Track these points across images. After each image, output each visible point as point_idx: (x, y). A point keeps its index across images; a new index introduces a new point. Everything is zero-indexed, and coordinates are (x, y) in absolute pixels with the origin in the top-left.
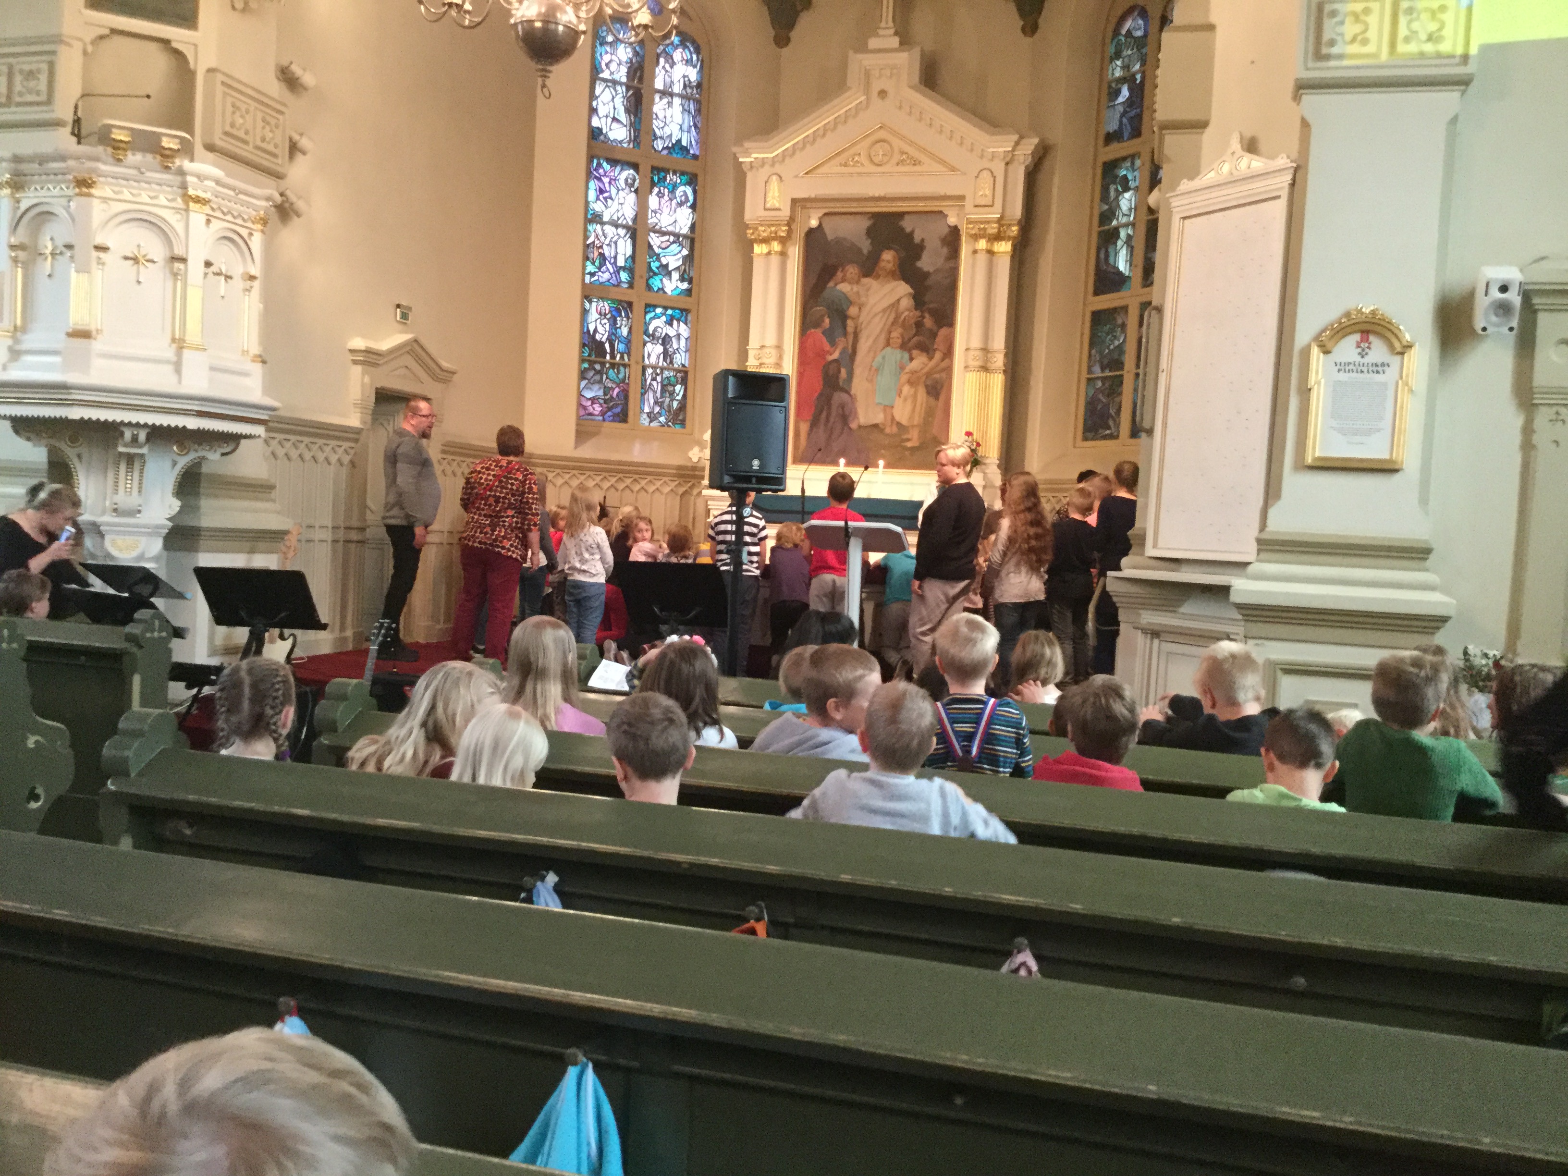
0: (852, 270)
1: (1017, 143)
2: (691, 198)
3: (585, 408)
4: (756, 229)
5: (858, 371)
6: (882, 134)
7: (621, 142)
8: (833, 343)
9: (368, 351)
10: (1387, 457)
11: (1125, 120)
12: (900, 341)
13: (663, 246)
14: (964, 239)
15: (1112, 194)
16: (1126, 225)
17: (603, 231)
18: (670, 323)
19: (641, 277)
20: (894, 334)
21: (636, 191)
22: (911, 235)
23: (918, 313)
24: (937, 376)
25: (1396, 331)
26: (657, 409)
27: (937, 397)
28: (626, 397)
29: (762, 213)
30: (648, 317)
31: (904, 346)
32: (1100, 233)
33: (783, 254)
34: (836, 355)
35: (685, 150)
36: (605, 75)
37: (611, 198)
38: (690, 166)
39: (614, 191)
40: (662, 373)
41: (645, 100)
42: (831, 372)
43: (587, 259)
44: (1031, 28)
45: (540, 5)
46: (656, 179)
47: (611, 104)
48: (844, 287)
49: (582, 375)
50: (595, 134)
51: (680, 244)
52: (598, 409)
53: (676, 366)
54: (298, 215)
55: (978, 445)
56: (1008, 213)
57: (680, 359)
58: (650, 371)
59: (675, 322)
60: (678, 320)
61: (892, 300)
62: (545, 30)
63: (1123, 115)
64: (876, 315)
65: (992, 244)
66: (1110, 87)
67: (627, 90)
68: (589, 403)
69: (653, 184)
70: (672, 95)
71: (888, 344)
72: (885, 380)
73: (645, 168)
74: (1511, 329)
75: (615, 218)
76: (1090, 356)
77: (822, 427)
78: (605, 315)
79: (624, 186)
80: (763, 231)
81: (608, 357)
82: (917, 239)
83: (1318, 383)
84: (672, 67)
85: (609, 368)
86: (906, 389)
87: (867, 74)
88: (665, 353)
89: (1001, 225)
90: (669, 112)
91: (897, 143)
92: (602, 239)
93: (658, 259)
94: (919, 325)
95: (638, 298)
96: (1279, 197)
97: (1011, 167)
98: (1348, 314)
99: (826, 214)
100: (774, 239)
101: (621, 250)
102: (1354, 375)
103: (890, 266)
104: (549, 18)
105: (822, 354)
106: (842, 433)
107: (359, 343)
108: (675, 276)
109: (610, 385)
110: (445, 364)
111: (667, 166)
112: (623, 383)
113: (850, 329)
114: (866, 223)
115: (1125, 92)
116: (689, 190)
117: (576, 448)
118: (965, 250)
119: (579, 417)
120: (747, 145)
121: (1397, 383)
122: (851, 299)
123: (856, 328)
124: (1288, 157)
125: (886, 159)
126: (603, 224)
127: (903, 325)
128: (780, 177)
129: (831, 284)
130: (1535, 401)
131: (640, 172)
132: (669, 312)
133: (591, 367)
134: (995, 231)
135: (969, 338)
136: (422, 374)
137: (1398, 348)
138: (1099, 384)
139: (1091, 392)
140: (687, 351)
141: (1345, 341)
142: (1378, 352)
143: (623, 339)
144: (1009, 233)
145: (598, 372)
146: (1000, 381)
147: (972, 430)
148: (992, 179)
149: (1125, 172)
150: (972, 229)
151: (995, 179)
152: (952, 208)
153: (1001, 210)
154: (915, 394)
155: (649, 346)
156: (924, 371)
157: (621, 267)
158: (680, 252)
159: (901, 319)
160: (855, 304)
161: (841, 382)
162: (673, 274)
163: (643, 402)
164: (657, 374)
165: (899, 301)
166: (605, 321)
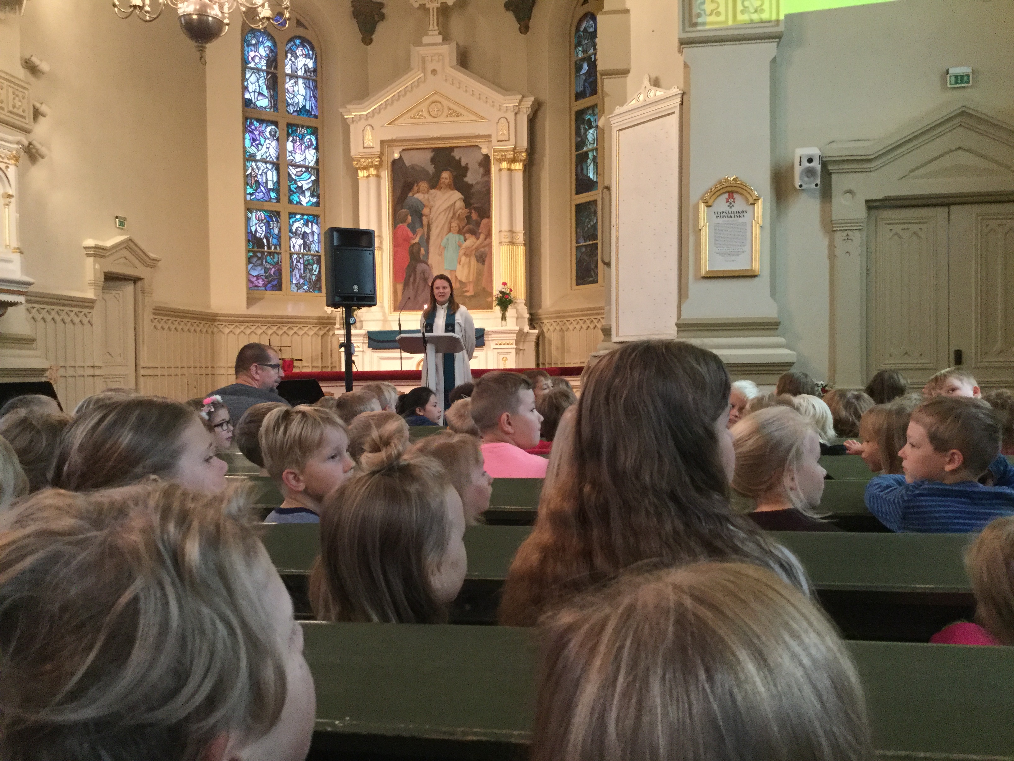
0: (424, 185)
1: (521, 101)
2: (315, 143)
3: (252, 282)
4: (359, 161)
5: (432, 249)
6: (436, 98)
7: (265, 108)
8: (414, 232)
9: (96, 248)
10: (748, 268)
11: (586, 84)
12: (457, 229)
13: (299, 174)
14: (492, 161)
15: (582, 131)
16: (592, 150)
17: (257, 165)
18: (306, 224)
19: (285, 195)
20: (453, 225)
21: (277, 140)
22: (459, 161)
23: (468, 210)
24: (482, 249)
25: (749, 191)
26: (302, 281)
27: (483, 262)
28: (280, 274)
29: (361, 150)
30: (291, 221)
31: (460, 232)
32: (577, 156)
33: (378, 176)
34: (417, 240)
35: (308, 112)
36: (252, 65)
37: (261, 145)
38: (313, 122)
39: (262, 140)
40: (303, 257)
41: (279, 80)
42: (415, 251)
43: (248, 184)
44: (525, 29)
45: (195, 4)
46: (290, 131)
47: (257, 84)
48: (419, 196)
49: (249, 260)
50: (247, 103)
51: (310, 173)
52: (261, 282)
53: (312, 252)
54: (43, 157)
55: (511, 290)
56: (519, 145)
57: (315, 248)
58: (295, 256)
59: (310, 224)
60: (312, 222)
61: (451, 202)
62: (200, 21)
63: (585, 81)
64: (441, 213)
65: (510, 165)
66: (576, 63)
67: (267, 75)
68: (255, 279)
69: (289, 135)
70: (297, 77)
71: (450, 231)
72: (450, 254)
73: (282, 124)
74: (817, 185)
75: (264, 157)
76: (577, 232)
77: (411, 287)
78: (262, 220)
79: (269, 136)
80: (364, 162)
81: (266, 248)
82: (463, 164)
83: (705, 225)
84: (296, 59)
85: (267, 255)
86: (463, 259)
87: (424, 60)
88: (305, 243)
89: (515, 153)
90: (296, 88)
91: (445, 102)
92: (257, 171)
93: (296, 183)
94: (469, 218)
95: (284, 208)
96: (673, 113)
97: (518, 116)
98: (720, 183)
99: (403, 150)
100: (371, 166)
101: (270, 177)
102: (726, 219)
103: (447, 181)
104: (202, 13)
105: (407, 239)
106: (424, 290)
107: (90, 242)
108: (308, 194)
109: (268, 267)
110: (152, 255)
111: (296, 122)
112: (278, 264)
113: (425, 222)
114: (430, 155)
115: (586, 67)
116: (313, 138)
117: (247, 308)
118: (494, 169)
119: (249, 289)
120: (349, 107)
121: (752, 222)
122: (424, 203)
123: (429, 221)
124: (678, 87)
125: (439, 113)
126: (256, 161)
127: (459, 218)
128: (372, 127)
129: (410, 194)
130: (835, 229)
131: (279, 126)
132: (305, 217)
133: (255, 255)
134: (512, 156)
135: (500, 224)
136: (136, 262)
137: (751, 201)
138: (584, 250)
139: (579, 255)
140: (319, 242)
141: (720, 198)
142: (739, 204)
143: (275, 236)
144: (520, 157)
145: (259, 258)
146: (522, 250)
147: (506, 282)
148: (507, 124)
149: (589, 117)
150: (497, 155)
151: (509, 125)
152: (484, 143)
153: (514, 144)
154: (470, 262)
155: (294, 240)
156: (474, 247)
157: (270, 189)
158: (310, 178)
159: (457, 215)
160: (427, 207)
161: (421, 257)
162: (306, 192)
163: (291, 276)
164: (300, 258)
165: (455, 203)
166: (262, 224)
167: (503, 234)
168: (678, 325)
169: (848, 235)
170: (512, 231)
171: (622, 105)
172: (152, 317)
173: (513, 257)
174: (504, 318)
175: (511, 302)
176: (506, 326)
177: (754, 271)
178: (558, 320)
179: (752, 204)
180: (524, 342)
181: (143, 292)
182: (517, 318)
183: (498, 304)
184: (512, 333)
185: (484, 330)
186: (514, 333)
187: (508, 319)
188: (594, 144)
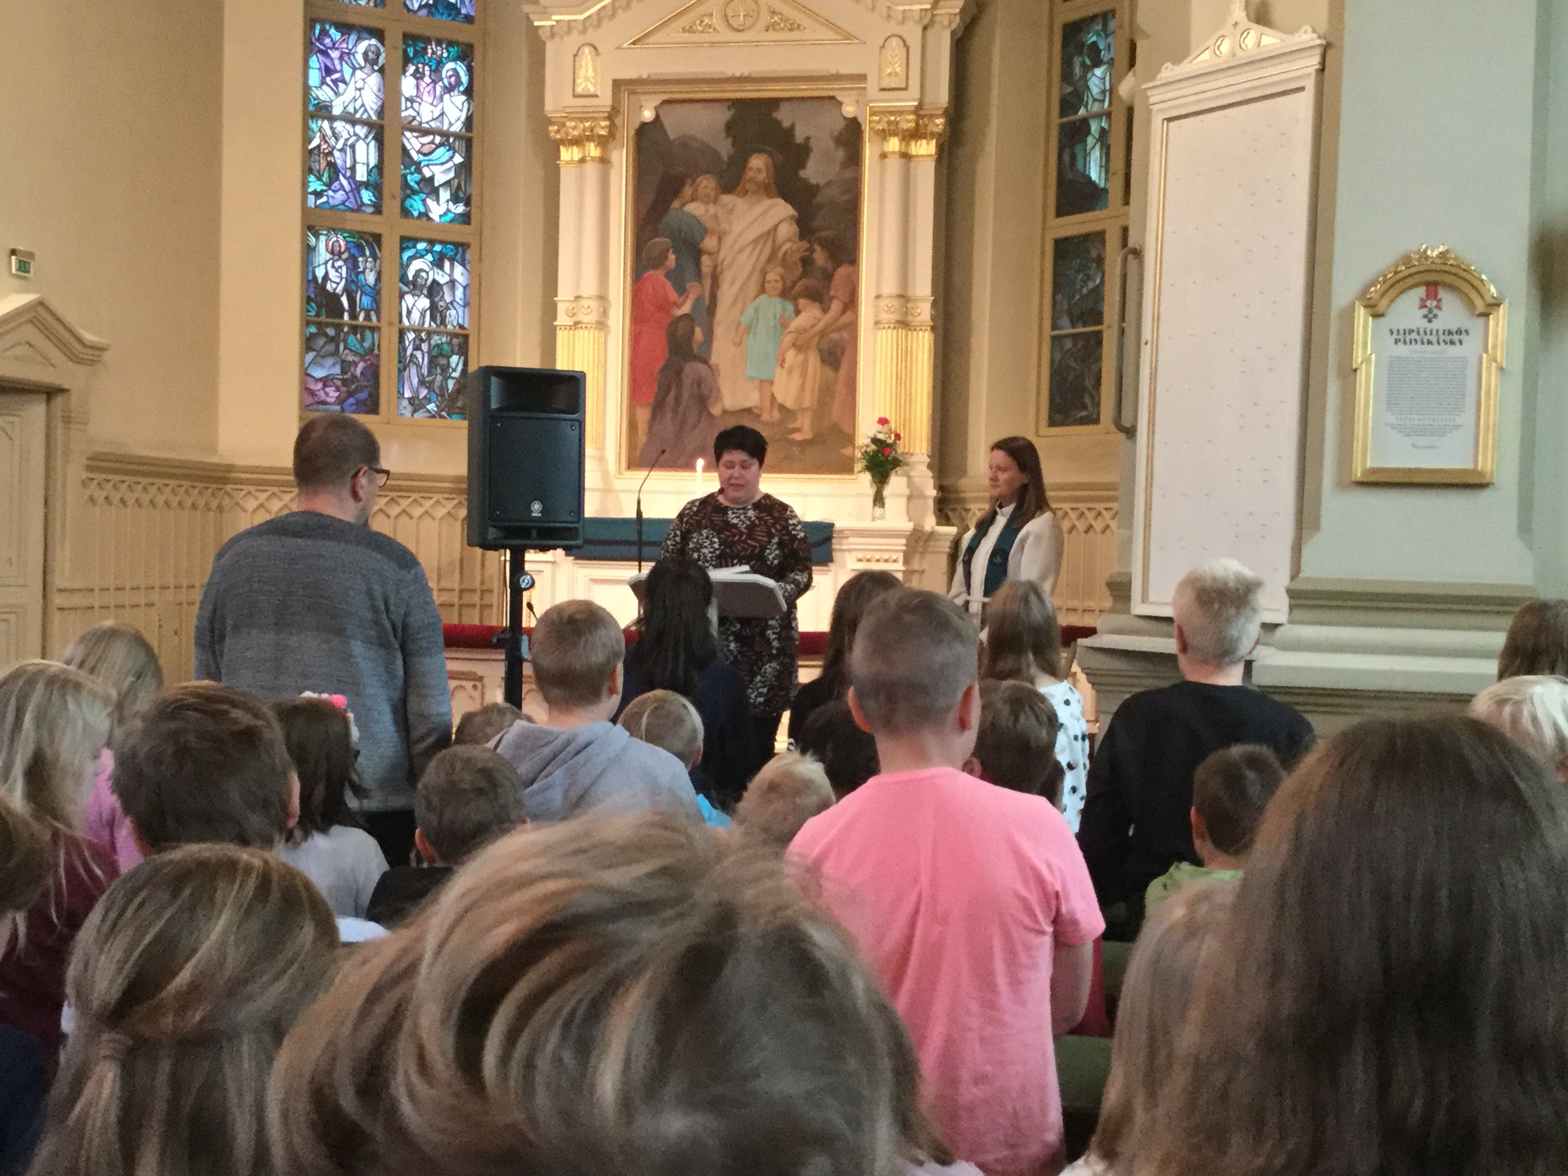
0: (707, 184)
2: (465, 79)
3: (312, 393)
4: (564, 125)
5: (719, 331)
8: (682, 291)
10: (1469, 465)
12: (780, 285)
13: (426, 149)
14: (867, 137)
15: (1078, 71)
16: (1098, 116)
17: (332, 129)
18: (438, 263)
19: (394, 197)
20: (771, 276)
21: (381, 71)
22: (790, 132)
23: (805, 245)
24: (835, 336)
25: (1477, 283)
26: (423, 392)
28: (376, 376)
29: (569, 101)
30: (406, 255)
31: (785, 294)
32: (1062, 126)
33: (604, 161)
34: (686, 309)
35: (452, 8)
37: (344, 81)
38: (464, 33)
39: (347, 71)
40: (429, 338)
42: (680, 332)
43: (311, 171)
46: (411, 52)
48: (695, 209)
49: (308, 344)
51: (451, 148)
52: (333, 394)
53: (450, 327)
55: (898, 437)
56: (929, 99)
57: (455, 317)
58: (411, 336)
59: (447, 264)
60: (452, 260)
61: (769, 225)
64: (742, 250)
65: (908, 145)
68: (320, 385)
69: (407, 60)
71: (762, 290)
72: (760, 343)
73: (394, 36)
75: (351, 109)
76: (1054, 303)
77: (669, 415)
78: (340, 253)
79: (362, 62)
80: (574, 129)
81: (346, 316)
82: (799, 138)
83: (1367, 360)
85: (348, 333)
86: (791, 356)
88: (433, 307)
89: (919, 117)
92: (332, 141)
93: (419, 170)
94: (807, 262)
95: (389, 228)
96: (1301, 89)
97: (930, 33)
98: (1406, 260)
99: (665, 102)
100: (590, 139)
101: (361, 156)
102: (1419, 347)
103: (762, 176)
105: (664, 307)
106: (699, 421)
108: (445, 195)
109: (350, 358)
110: (89, 337)
111: (427, 32)
112: (372, 354)
113: (706, 268)
114: (722, 115)
116: (462, 69)
118: (869, 152)
119: (304, 408)
120: (545, 2)
121: (1481, 358)
122: (707, 225)
123: (715, 267)
124: (1314, 31)
125: (749, 23)
126: (332, 119)
127: (784, 262)
128: (596, 49)
129: (676, 204)
131: (386, 42)
132: (438, 248)
133: (321, 333)
134: (912, 125)
135: (878, 284)
136: (55, 355)
137: (1480, 307)
138: (1069, 344)
139: (1058, 356)
140: (466, 305)
141: (1406, 296)
142: (1451, 313)
143: (368, 290)
144: (931, 128)
145: (331, 340)
146: (926, 342)
147: (888, 417)
148: (904, 50)
149: (1094, 38)
150: (879, 122)
151: (908, 51)
152: (848, 92)
153: (918, 96)
154: (805, 363)
155: (409, 299)
156: (816, 329)
157: (362, 183)
158: (451, 158)
159: (781, 253)
160: (713, 233)
161: (695, 347)
162: (441, 191)
163: (401, 382)
164: (422, 341)
165: (776, 227)
166: (340, 263)
167: (883, 303)
168: (1292, 594)
170: (904, 297)
171: (1178, 61)
172: (85, 475)
173: (905, 355)
174: (879, 500)
175: (896, 463)
176: (882, 517)
177: (1482, 474)
179: (1482, 315)
180: (922, 555)
181: (67, 420)
182: (910, 498)
183: (868, 468)
184: (896, 536)
185: (831, 526)
186: (901, 535)
187: (887, 501)
188: (1103, 101)
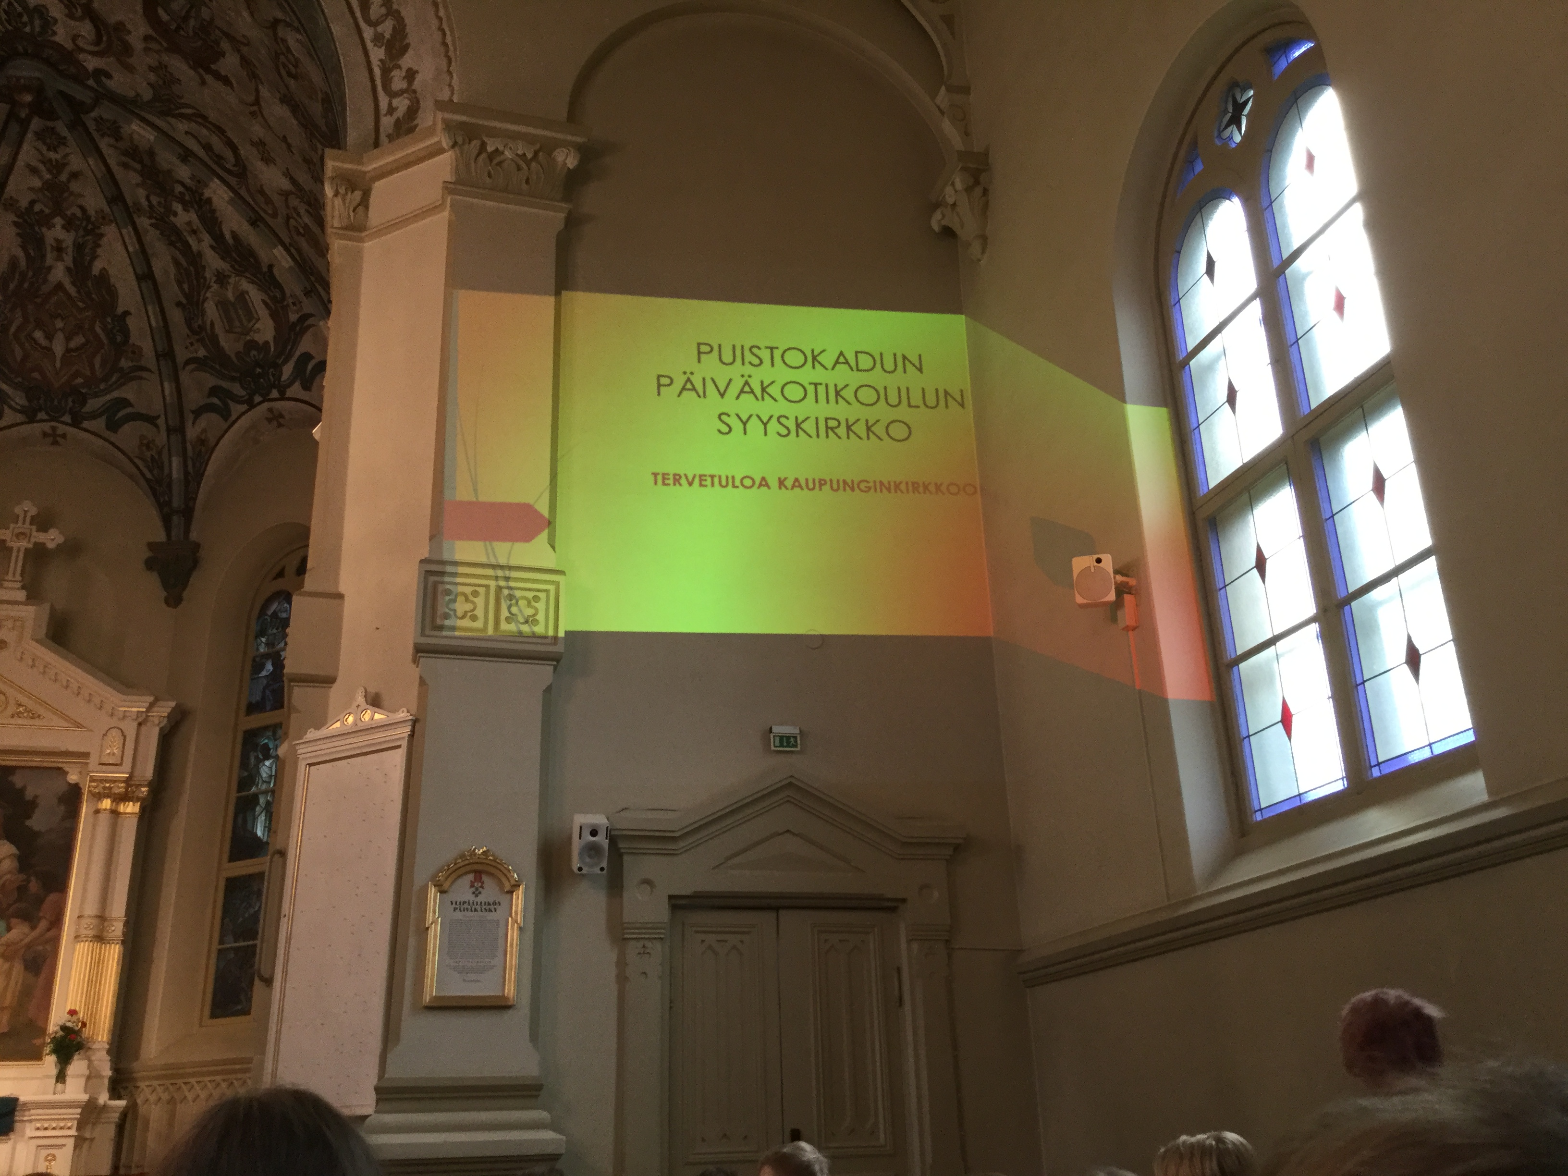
1: (151, 706)
10: (498, 993)
11: (268, 692)
15: (253, 761)
16: (265, 793)
22: (22, 791)
24: (40, 948)
25: (506, 871)
27: (37, 974)
32: (239, 799)
44: (174, 600)
55: (84, 1025)
56: (138, 773)
63: (265, 688)
65: (117, 804)
66: (254, 660)
74: (602, 869)
76: (222, 925)
82: (29, 796)
83: (435, 922)
89: (129, 785)
91: (14, 695)
96: (399, 747)
97: (144, 729)
98: (462, 856)
102: (469, 913)
115: (269, 667)
121: (508, 919)
124: (408, 712)
127: (3, 890)
130: (626, 936)
134: (122, 790)
135: (81, 907)
137: (507, 887)
138: (231, 955)
139: (222, 964)
141: (460, 881)
142: (490, 891)
144: (138, 794)
146: (117, 951)
147: (77, 1009)
148: (122, 738)
149: (266, 741)
150: (95, 787)
151: (125, 740)
152: (73, 765)
153: (130, 770)
154: (11, 969)
156: (23, 943)
167: (85, 922)
168: (377, 1089)
169: (644, 947)
170: (102, 918)
171: (318, 727)
173: (97, 964)
174: (61, 1077)
175: (80, 1047)
176: (63, 1092)
177: (507, 999)
178: (168, 1082)
179: (507, 892)
180: (94, 1124)
182: (89, 1078)
183: (54, 1052)
184: (70, 1107)
185: (16, 1100)
186: (76, 1107)
187: (69, 1080)
188: (270, 783)
